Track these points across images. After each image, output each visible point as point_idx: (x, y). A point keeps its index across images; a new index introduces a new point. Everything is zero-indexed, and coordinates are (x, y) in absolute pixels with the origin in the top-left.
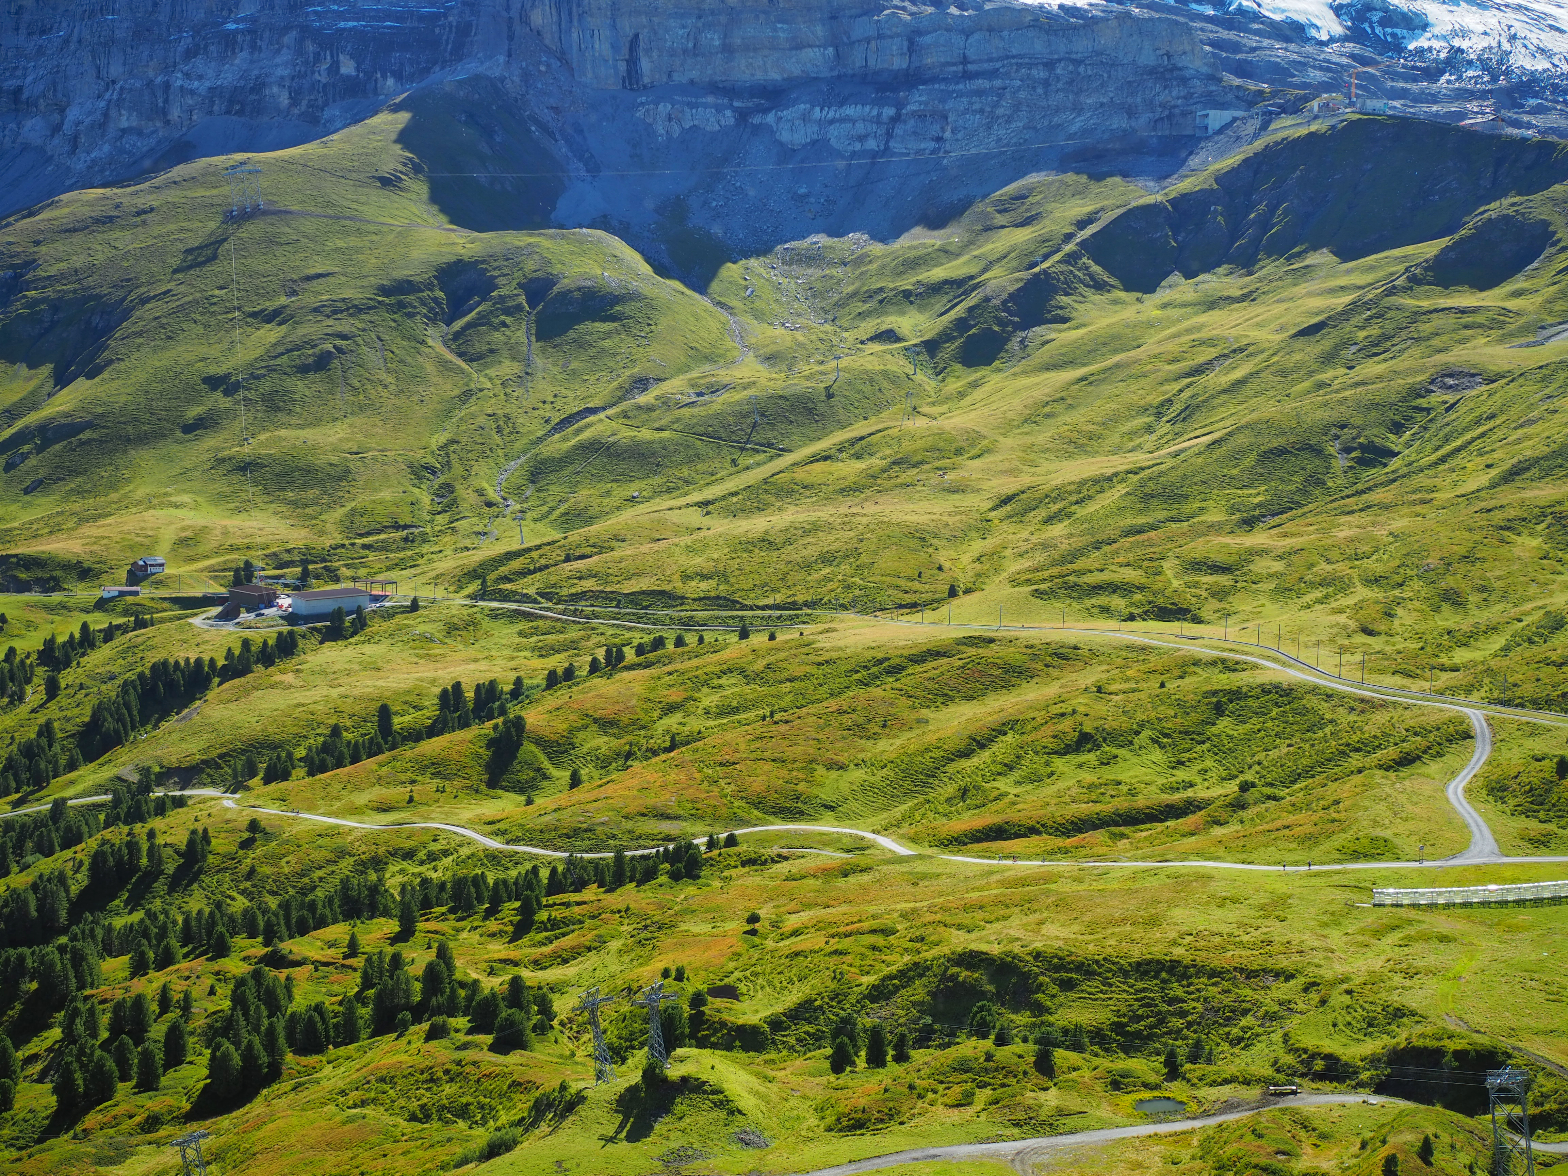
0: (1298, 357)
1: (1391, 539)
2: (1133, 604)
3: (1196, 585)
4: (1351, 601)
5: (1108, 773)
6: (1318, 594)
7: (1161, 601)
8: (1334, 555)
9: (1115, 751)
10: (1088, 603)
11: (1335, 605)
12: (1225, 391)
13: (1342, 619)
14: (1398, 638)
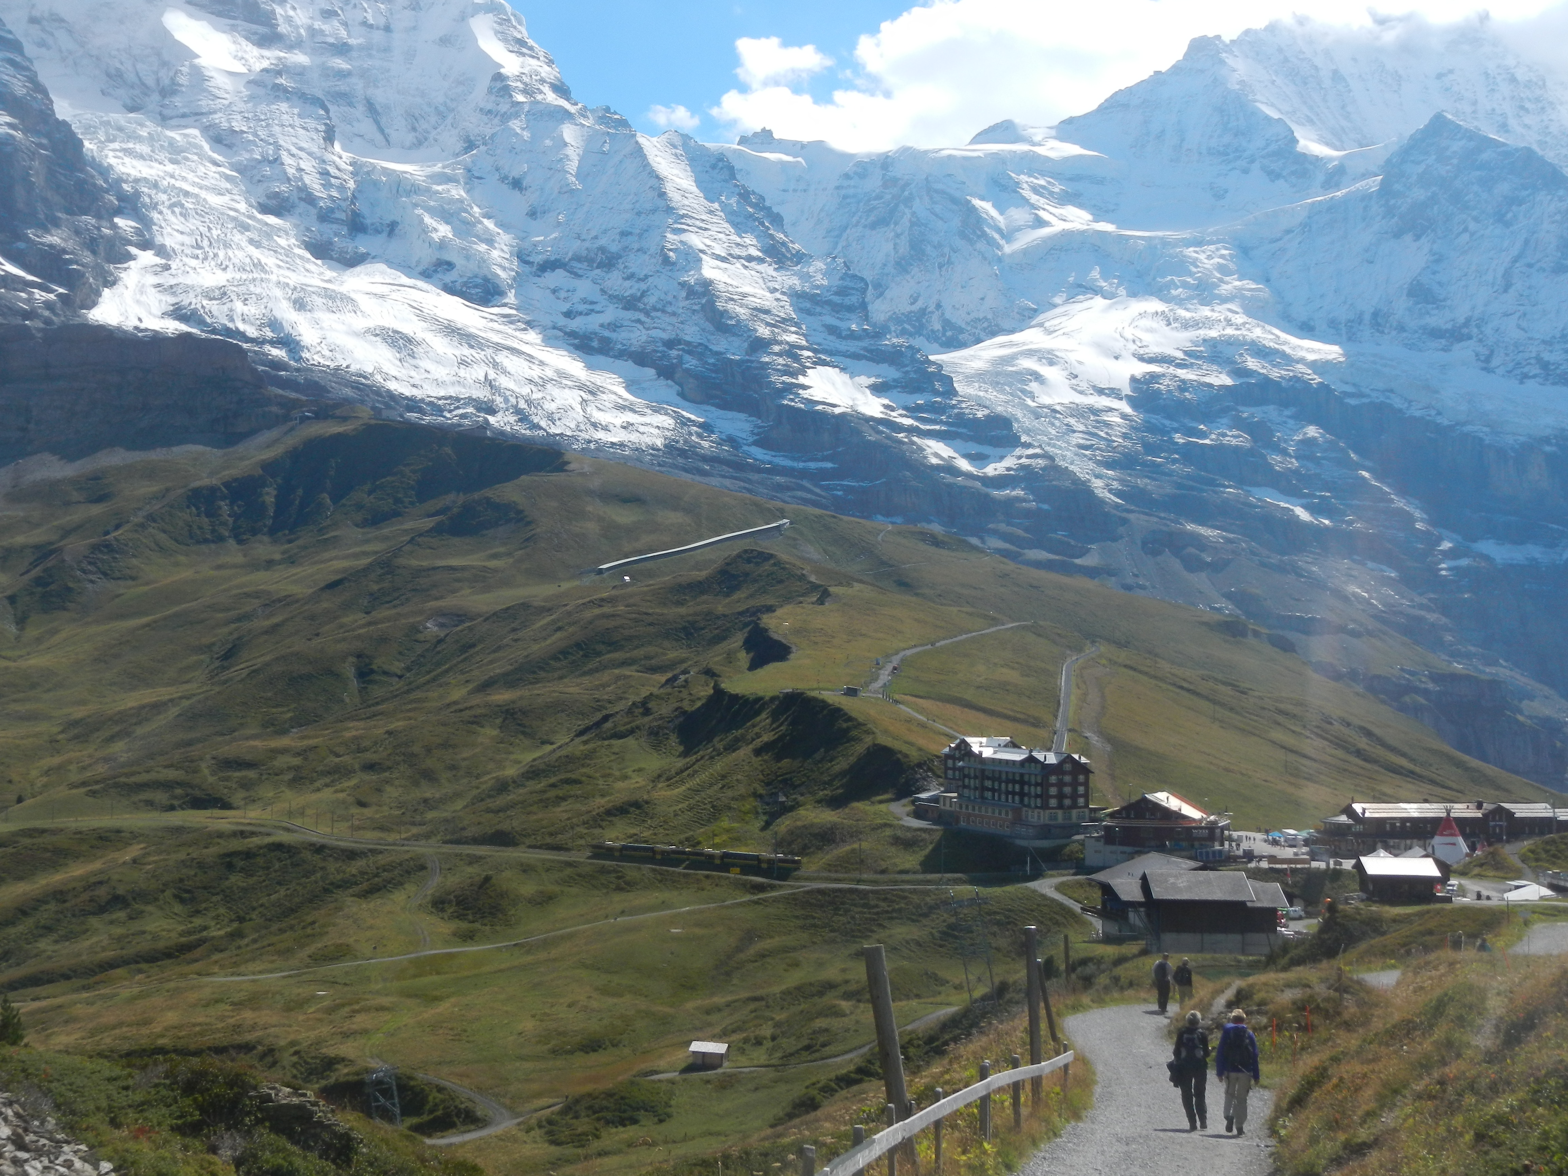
0: (325, 605)
1: (386, 736)
2: (175, 797)
3: (227, 779)
4: (352, 782)
5: (136, 926)
6: (327, 780)
7: (197, 793)
8: (341, 750)
9: (142, 907)
10: (136, 798)
11: (339, 787)
12: (266, 632)
13: (341, 795)
14: (386, 808)
